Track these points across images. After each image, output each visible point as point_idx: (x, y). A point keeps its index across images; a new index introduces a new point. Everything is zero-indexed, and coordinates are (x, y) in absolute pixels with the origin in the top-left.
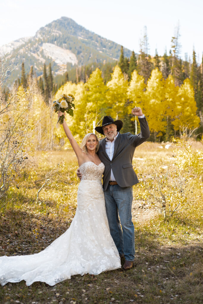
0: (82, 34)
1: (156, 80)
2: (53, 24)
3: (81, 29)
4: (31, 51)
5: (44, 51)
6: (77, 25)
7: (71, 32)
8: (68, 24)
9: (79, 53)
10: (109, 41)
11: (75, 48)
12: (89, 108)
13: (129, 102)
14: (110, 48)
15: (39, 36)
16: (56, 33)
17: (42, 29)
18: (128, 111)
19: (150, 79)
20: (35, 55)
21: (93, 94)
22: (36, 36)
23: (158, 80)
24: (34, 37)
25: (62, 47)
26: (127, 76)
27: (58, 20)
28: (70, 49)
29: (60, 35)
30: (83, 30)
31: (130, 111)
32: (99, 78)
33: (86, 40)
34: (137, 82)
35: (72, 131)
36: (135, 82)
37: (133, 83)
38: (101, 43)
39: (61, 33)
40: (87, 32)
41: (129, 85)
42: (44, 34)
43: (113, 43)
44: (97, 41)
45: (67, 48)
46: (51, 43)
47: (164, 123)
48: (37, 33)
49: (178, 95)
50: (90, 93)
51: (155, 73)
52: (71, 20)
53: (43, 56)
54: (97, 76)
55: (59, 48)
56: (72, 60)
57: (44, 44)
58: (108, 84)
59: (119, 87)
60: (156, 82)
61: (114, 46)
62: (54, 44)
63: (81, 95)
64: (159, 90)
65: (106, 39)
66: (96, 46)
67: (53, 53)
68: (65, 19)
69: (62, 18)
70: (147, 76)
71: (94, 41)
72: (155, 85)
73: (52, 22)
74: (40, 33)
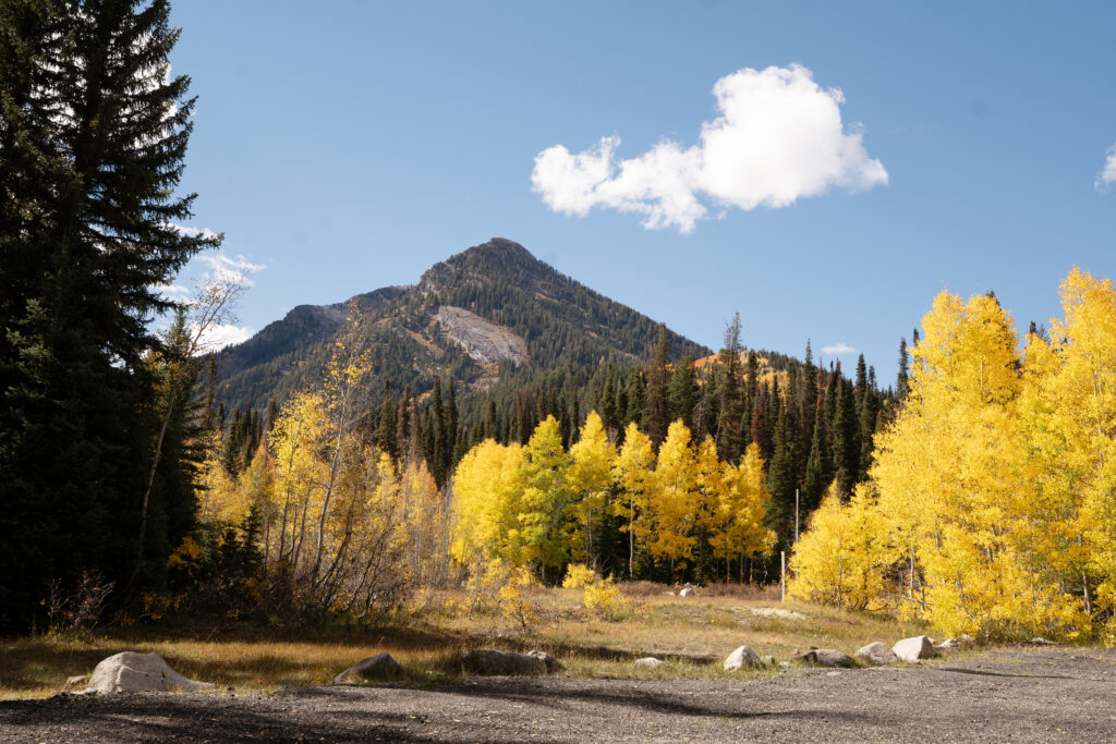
0: (544, 286)
1: (677, 444)
2: (470, 256)
3: (544, 271)
4: (406, 324)
5: (441, 326)
6: (533, 260)
7: (516, 279)
8: (510, 257)
9: (534, 335)
10: (617, 306)
11: (525, 322)
12: (529, 500)
13: (616, 491)
14: (620, 325)
15: (430, 285)
16: (477, 280)
17: (439, 267)
18: (613, 509)
19: (666, 441)
20: (418, 337)
21: (539, 470)
22: (422, 286)
23: (681, 445)
24: (418, 288)
25: (490, 320)
26: (616, 433)
27: (483, 246)
28: (512, 323)
29: (486, 286)
30: (547, 277)
31: (618, 510)
32: (552, 436)
33: (556, 301)
34: (637, 447)
35: (490, 548)
36: (631, 448)
37: (626, 449)
38: (595, 311)
39: (488, 280)
40: (560, 280)
41: (619, 452)
42: (443, 281)
43: (628, 311)
44: (584, 306)
45: (502, 322)
46: (460, 306)
47: (692, 541)
48: (424, 277)
49: (723, 480)
50: (533, 467)
51: (677, 430)
52: (518, 247)
53: (439, 340)
54: (549, 432)
55: (480, 321)
56: (515, 352)
57: (441, 308)
58: (574, 449)
59: (596, 458)
60: (678, 450)
61: (630, 321)
62: (469, 308)
63: (515, 470)
64: (684, 466)
65: (610, 300)
66: (582, 318)
67: (465, 333)
68: (500, 245)
69: (496, 241)
70: (659, 437)
71: (576, 306)
72: (676, 455)
73: (467, 252)
74: (434, 279)
